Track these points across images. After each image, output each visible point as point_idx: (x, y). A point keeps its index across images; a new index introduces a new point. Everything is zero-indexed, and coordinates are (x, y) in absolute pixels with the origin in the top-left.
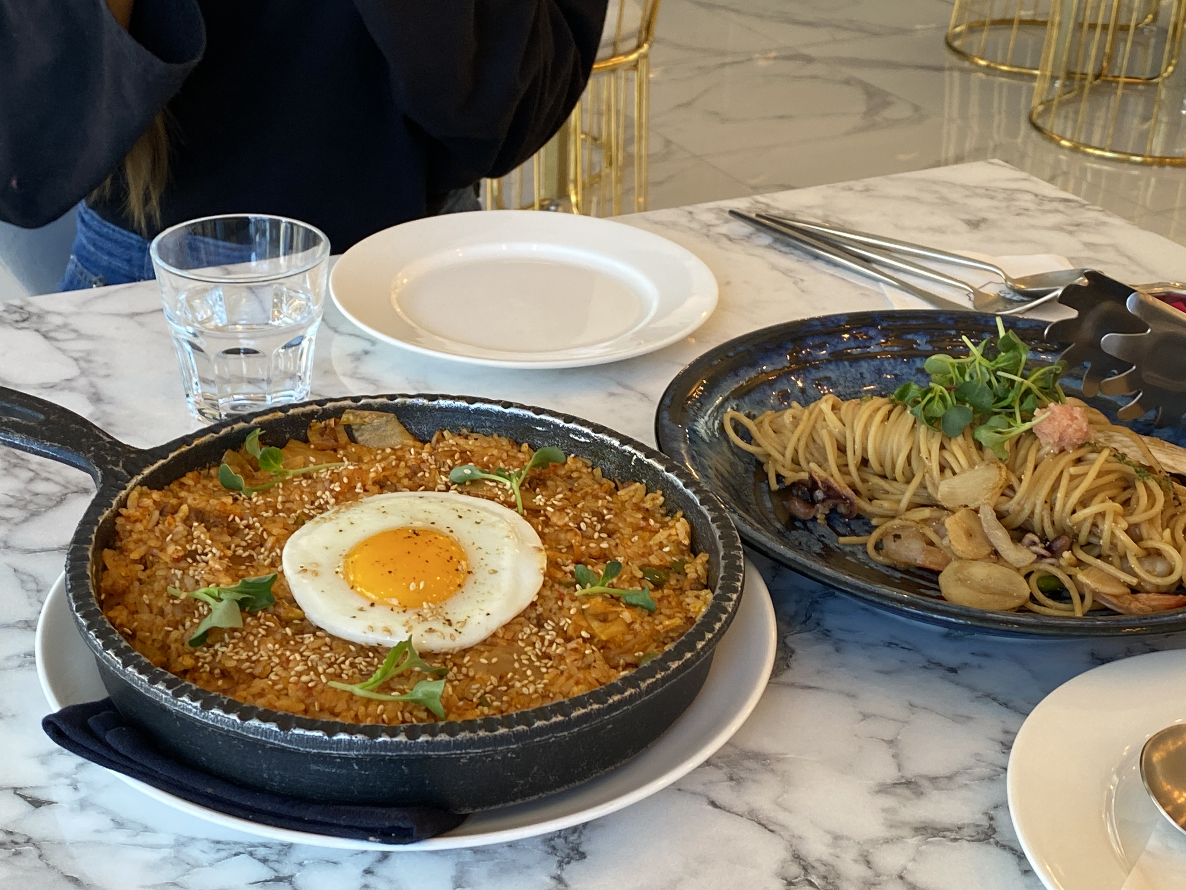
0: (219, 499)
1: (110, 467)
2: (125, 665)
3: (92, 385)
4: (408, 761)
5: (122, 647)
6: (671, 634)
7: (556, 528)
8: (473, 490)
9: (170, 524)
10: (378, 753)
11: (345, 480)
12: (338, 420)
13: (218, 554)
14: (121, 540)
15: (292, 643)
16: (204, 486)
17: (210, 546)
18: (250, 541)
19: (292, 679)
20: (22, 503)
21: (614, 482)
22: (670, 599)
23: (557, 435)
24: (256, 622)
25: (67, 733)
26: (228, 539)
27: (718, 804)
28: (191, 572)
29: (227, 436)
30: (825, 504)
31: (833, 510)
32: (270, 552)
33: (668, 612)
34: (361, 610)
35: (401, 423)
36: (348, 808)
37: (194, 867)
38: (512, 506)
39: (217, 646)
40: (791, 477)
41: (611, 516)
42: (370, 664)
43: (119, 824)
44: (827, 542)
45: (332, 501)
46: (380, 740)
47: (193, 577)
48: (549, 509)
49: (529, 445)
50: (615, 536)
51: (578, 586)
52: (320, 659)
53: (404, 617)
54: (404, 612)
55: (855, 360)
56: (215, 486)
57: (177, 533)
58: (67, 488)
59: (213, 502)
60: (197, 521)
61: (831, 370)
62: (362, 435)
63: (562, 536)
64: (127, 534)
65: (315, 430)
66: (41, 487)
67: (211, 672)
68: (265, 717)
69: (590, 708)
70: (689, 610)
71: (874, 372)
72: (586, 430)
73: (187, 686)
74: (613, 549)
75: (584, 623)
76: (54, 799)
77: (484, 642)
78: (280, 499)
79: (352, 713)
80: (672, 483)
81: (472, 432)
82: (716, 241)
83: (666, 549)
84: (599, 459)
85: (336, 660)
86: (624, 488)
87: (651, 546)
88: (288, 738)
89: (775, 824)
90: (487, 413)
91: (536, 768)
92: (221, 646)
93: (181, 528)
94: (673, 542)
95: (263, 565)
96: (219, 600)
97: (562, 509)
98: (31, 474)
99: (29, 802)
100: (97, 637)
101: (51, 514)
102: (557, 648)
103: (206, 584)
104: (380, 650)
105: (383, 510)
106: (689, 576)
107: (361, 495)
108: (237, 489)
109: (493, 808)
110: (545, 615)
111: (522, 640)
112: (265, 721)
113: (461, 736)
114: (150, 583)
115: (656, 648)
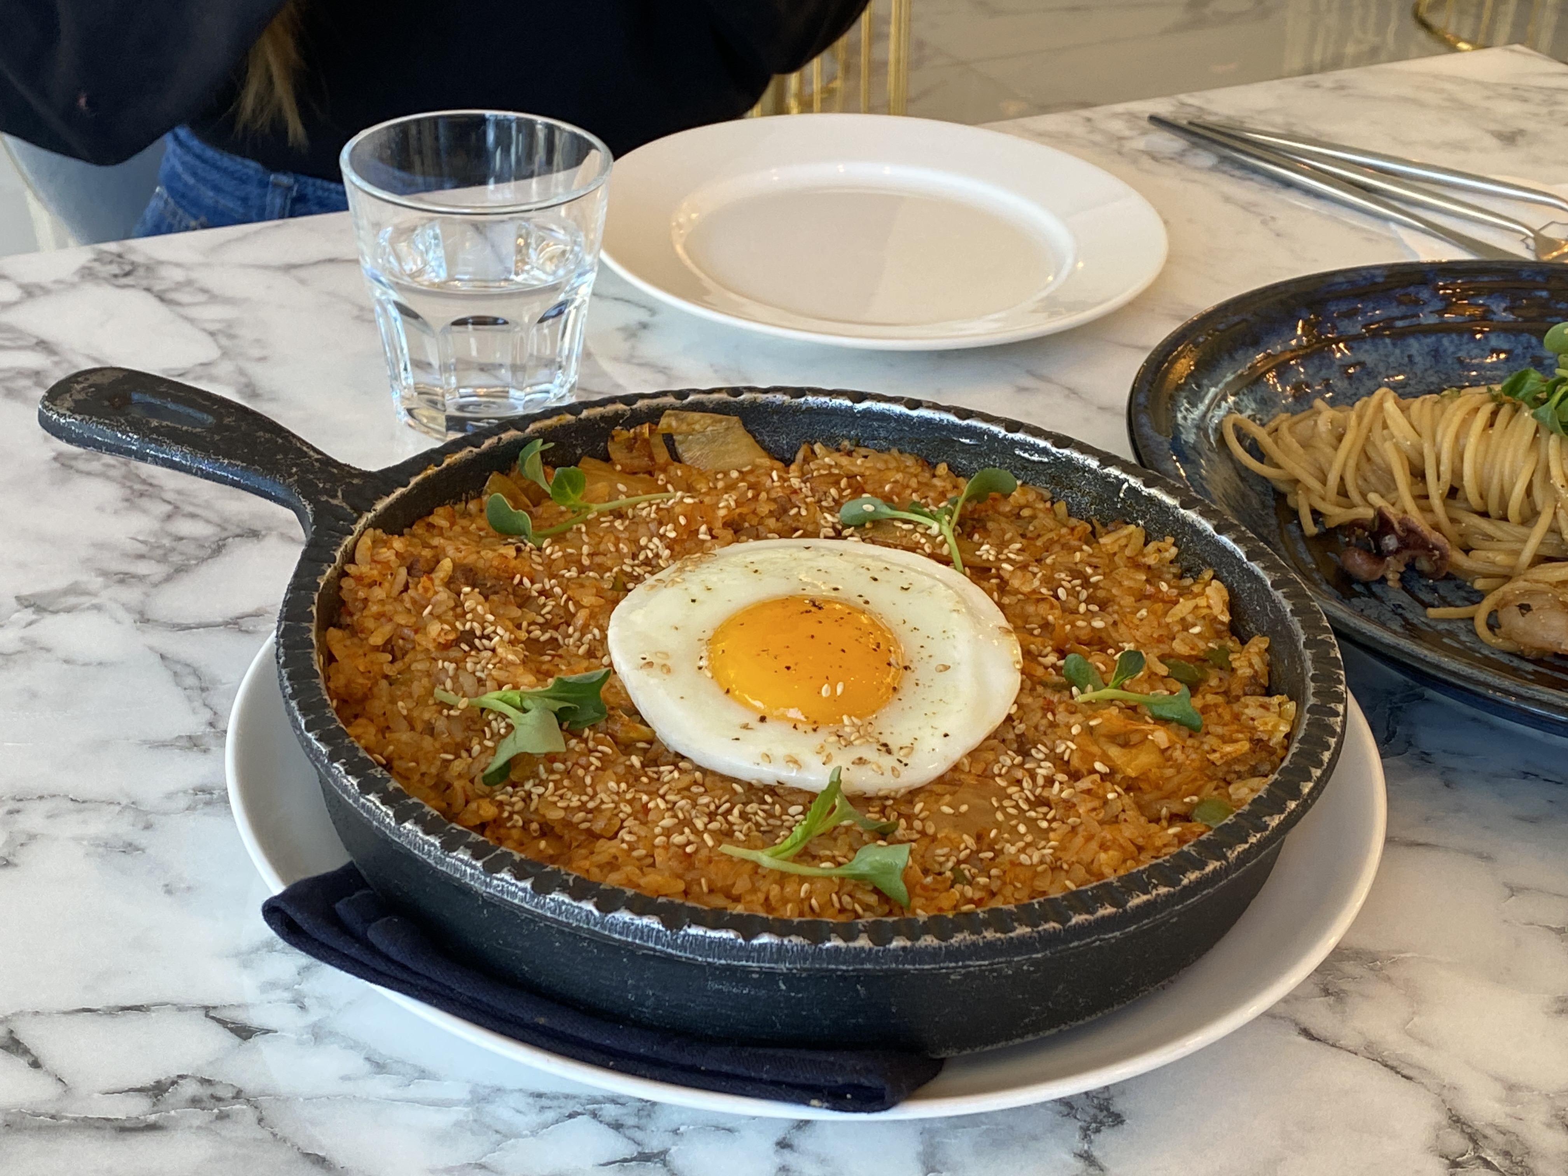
0: (495, 550)
1: (324, 498)
2: (401, 819)
3: (242, 372)
4: (868, 978)
5: (391, 789)
6: (1237, 768)
7: (1020, 597)
8: (879, 535)
9: (426, 590)
10: (825, 966)
11: (682, 520)
12: (654, 427)
13: (507, 636)
14: (351, 615)
15: (644, 780)
16: (463, 528)
17: (492, 624)
18: (549, 617)
19: (659, 840)
20: (161, 552)
21: (1091, 523)
22: (1220, 710)
23: (993, 450)
24: (583, 745)
25: (305, 927)
26: (516, 612)
27: (1313, 1032)
28: (469, 666)
29: (492, 449)
30: (1398, 557)
31: (1410, 566)
32: (583, 635)
33: (1219, 730)
34: (746, 727)
35: (748, 431)
36: (770, 1052)
37: (507, 1137)
38: (946, 561)
39: (528, 786)
40: (1337, 514)
41: (1101, 577)
42: (770, 815)
43: (379, 1066)
44: (1409, 616)
45: (666, 553)
46: (828, 945)
47: (474, 673)
48: (1005, 566)
49: (949, 466)
50: (1110, 610)
51: (1074, 689)
52: (694, 807)
53: (817, 739)
54: (815, 730)
55: (1400, 336)
56: (481, 529)
57: (440, 603)
58: (225, 529)
59: (488, 554)
60: (468, 585)
61: (1366, 351)
62: (688, 450)
63: (1031, 609)
64: (360, 605)
65: (620, 442)
66: (185, 527)
67: (525, 827)
68: (641, 906)
69: (1154, 892)
70: (1255, 728)
71: (1428, 353)
72: (1042, 443)
73: (504, 854)
74: (1110, 629)
75: (1095, 749)
76: (271, 1025)
77: (940, 779)
78: (585, 549)
79: (761, 896)
80: (1192, 526)
81: (857, 445)
82: (1135, 162)
83: (1196, 630)
84: (1064, 488)
85: (718, 807)
86: (1108, 533)
87: (1168, 624)
88: (679, 941)
89: (1410, 1065)
90: (883, 416)
91: (1061, 987)
92: (535, 785)
93: (443, 595)
94: (1204, 618)
95: (577, 655)
96: (525, 711)
97: (1024, 567)
98: (168, 508)
99: (232, 1030)
100: (348, 773)
101: (204, 569)
102: (1061, 791)
103: (495, 685)
104: (780, 791)
105: (755, 567)
106: (1240, 672)
107: (709, 544)
108: (520, 533)
109: (989, 1048)
110: (1031, 734)
111: (1000, 775)
112: (641, 913)
113: (957, 939)
114: (408, 683)
115: (1216, 789)
